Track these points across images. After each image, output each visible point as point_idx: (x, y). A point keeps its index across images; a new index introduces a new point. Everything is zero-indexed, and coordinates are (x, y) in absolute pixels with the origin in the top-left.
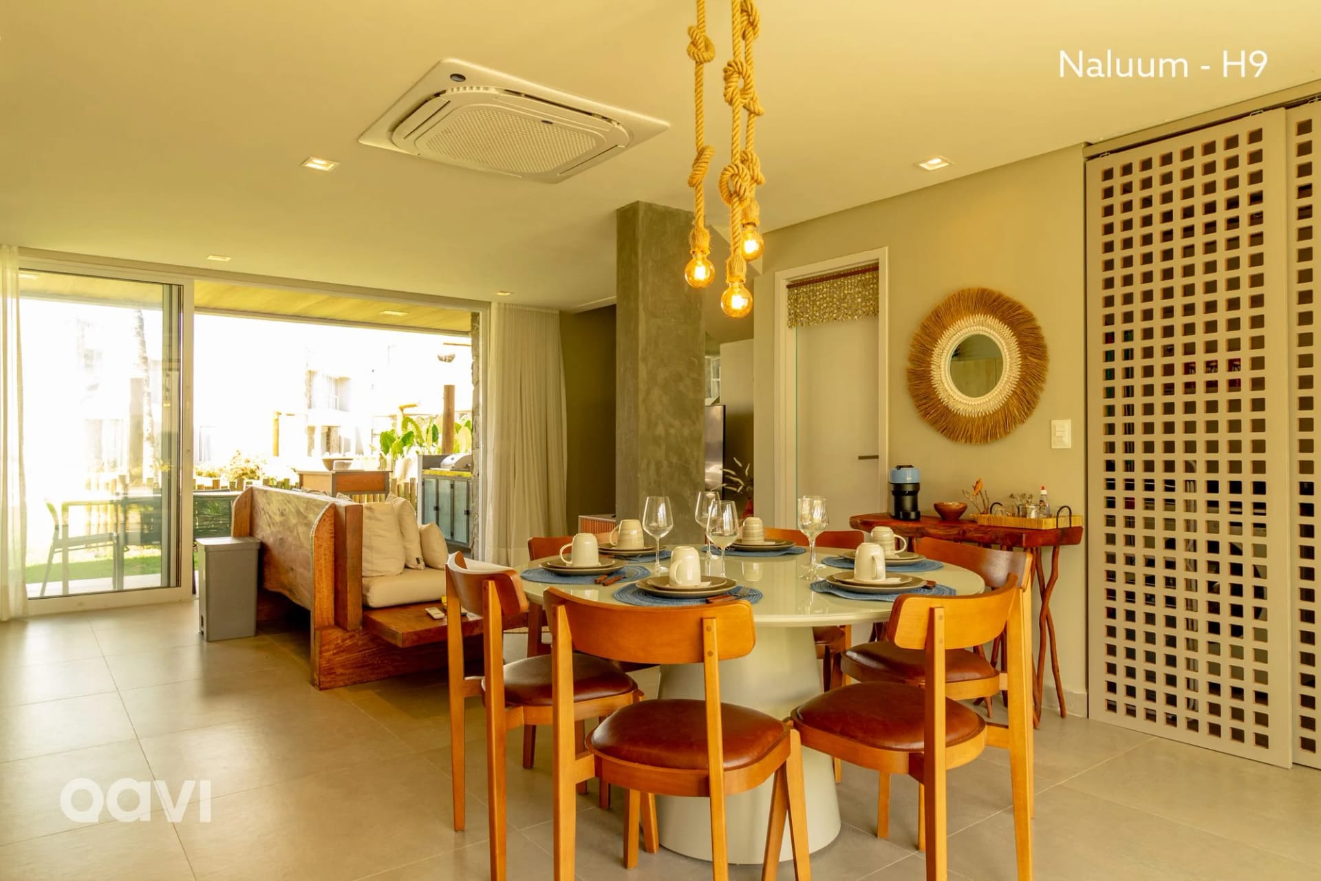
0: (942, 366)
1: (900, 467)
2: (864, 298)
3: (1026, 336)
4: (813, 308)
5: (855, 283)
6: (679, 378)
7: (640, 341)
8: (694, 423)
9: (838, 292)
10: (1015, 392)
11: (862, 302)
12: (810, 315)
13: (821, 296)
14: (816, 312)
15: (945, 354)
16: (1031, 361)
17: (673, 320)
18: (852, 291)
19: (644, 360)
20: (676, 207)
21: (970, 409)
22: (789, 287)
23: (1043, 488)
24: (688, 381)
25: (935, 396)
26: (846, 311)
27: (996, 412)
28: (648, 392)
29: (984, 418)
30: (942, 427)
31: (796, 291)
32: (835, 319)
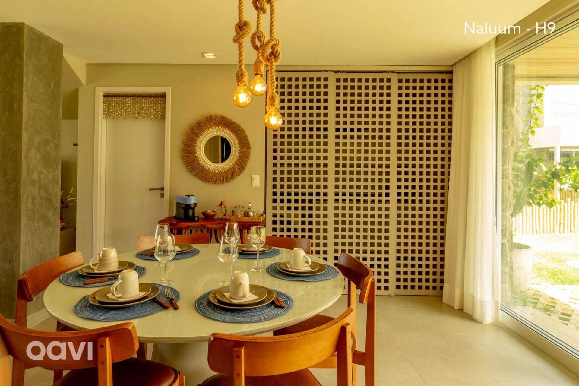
0: (201, 148)
1: (188, 196)
2: (155, 110)
3: (242, 139)
4: (121, 110)
5: (149, 101)
6: (47, 143)
7: (23, 116)
8: (55, 171)
9: (138, 105)
10: (237, 163)
11: (153, 112)
12: (119, 114)
13: (127, 105)
14: (124, 112)
15: (203, 143)
16: (244, 150)
17: (44, 106)
18: (148, 105)
19: (26, 130)
20: (47, 35)
21: (215, 169)
22: (104, 96)
23: (250, 203)
24: (52, 145)
25: (197, 162)
26: (143, 115)
27: (227, 171)
28: (28, 150)
29: (222, 173)
30: (200, 176)
31: (109, 99)
32: (136, 118)
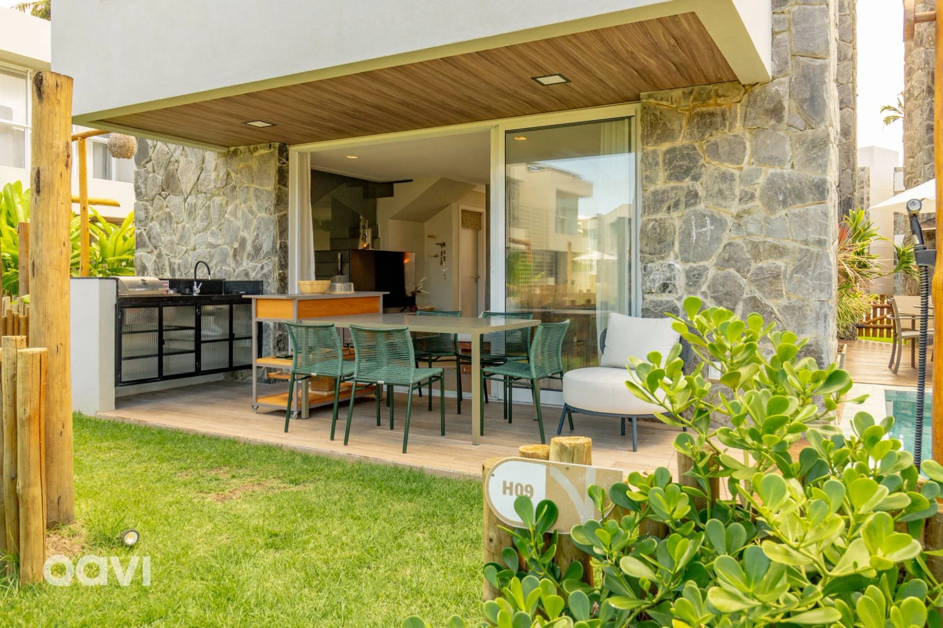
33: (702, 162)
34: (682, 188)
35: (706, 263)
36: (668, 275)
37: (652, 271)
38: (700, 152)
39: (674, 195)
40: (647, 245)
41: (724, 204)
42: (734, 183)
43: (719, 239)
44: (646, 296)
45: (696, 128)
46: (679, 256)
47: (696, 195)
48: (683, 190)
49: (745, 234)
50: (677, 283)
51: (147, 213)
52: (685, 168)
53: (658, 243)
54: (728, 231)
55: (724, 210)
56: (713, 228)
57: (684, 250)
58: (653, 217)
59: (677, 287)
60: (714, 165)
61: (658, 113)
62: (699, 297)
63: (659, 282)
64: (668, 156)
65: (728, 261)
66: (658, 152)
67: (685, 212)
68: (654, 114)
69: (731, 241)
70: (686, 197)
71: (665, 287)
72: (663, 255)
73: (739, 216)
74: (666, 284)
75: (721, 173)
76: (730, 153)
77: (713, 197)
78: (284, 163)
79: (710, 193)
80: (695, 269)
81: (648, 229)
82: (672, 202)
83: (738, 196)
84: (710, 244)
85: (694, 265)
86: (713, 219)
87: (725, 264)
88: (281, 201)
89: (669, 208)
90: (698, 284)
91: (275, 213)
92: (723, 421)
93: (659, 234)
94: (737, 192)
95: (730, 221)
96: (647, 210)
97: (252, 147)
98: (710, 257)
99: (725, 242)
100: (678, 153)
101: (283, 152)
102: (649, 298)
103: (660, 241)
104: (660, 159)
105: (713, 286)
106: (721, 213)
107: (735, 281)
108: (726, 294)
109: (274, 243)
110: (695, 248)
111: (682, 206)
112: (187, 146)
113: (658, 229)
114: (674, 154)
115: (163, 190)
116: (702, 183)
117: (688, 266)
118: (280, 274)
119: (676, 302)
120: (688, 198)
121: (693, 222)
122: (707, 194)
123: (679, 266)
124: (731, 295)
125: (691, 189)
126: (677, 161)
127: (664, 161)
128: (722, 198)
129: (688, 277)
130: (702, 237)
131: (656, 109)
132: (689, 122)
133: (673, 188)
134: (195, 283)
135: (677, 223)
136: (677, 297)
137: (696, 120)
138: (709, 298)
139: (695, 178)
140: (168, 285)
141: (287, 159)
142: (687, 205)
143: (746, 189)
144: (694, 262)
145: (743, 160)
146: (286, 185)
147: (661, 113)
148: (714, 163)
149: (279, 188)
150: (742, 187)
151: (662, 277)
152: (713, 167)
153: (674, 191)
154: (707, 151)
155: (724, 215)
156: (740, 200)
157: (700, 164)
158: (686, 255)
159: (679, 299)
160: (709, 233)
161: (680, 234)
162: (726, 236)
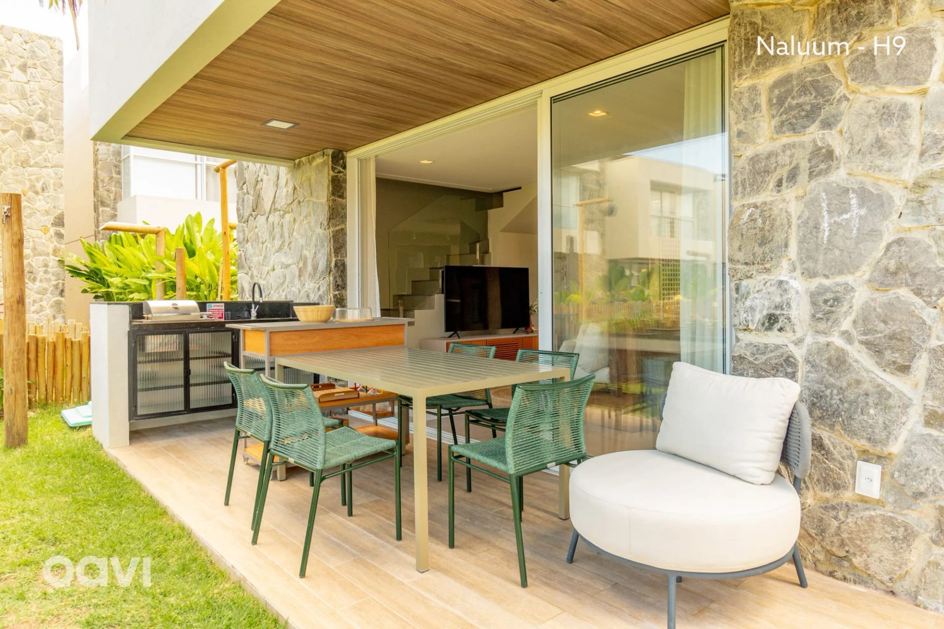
33: (840, 91)
34: (802, 145)
35: (849, 279)
36: (778, 300)
37: (748, 293)
38: (839, 76)
39: (788, 160)
40: (740, 249)
41: (887, 165)
42: (908, 122)
43: (875, 234)
44: (741, 335)
45: (829, 31)
46: (798, 265)
47: (830, 155)
48: (804, 148)
49: (933, 220)
50: (793, 313)
51: (244, 234)
52: (808, 108)
53: (760, 245)
54: (895, 216)
55: (886, 176)
56: (863, 212)
57: (807, 255)
58: (752, 200)
59: (794, 320)
60: (866, 94)
61: (758, 20)
62: (838, 341)
63: (761, 311)
64: (777, 92)
65: (895, 273)
66: (759, 87)
67: (808, 188)
68: (751, 23)
69: (902, 235)
70: (810, 160)
71: (771, 321)
72: (768, 266)
73: (919, 186)
74: (773, 315)
75: (880, 106)
76: (899, 65)
77: (864, 155)
78: (340, 172)
79: (858, 148)
80: (827, 289)
81: (742, 222)
82: (784, 172)
83: (918, 147)
84: (857, 244)
85: (827, 282)
86: (864, 196)
87: (890, 280)
88: (337, 214)
89: (779, 184)
90: (834, 316)
91: (329, 228)
92: (888, 577)
93: (762, 229)
94: (915, 139)
95: (899, 198)
96: (740, 189)
97: (311, 157)
98: (857, 268)
99: (888, 238)
100: (795, 83)
101: (338, 159)
102: (746, 338)
103: (763, 242)
104: (763, 100)
105: (864, 320)
106: (881, 183)
107: (912, 314)
108: (892, 337)
109: (329, 261)
110: (828, 250)
111: (803, 177)
112: (268, 164)
113: (760, 221)
114: (789, 86)
115: (254, 211)
116: (841, 132)
117: (814, 283)
118: (335, 296)
119: (792, 347)
120: (813, 162)
121: (824, 205)
122: (851, 150)
123: (799, 285)
124: (901, 340)
125: (820, 144)
126: (793, 98)
127: (770, 100)
128: (883, 155)
129: (814, 304)
130: (841, 231)
131: (756, 13)
132: (816, 23)
133: (785, 147)
134: (253, 306)
135: (795, 208)
136: (794, 338)
137: (828, 17)
138: (857, 343)
139: (827, 124)
140: (223, 308)
141: (344, 167)
142: (812, 175)
143: (935, 131)
144: (826, 276)
145: (927, 74)
146: (342, 196)
147: (763, 19)
148: (866, 89)
149: (334, 201)
150: (927, 128)
151: (767, 303)
152: (863, 98)
153: (788, 152)
154: (852, 69)
155: (887, 187)
156: (922, 154)
157: (837, 95)
158: (810, 264)
159: (799, 342)
160: (856, 223)
161: (799, 226)
162: (891, 227)
